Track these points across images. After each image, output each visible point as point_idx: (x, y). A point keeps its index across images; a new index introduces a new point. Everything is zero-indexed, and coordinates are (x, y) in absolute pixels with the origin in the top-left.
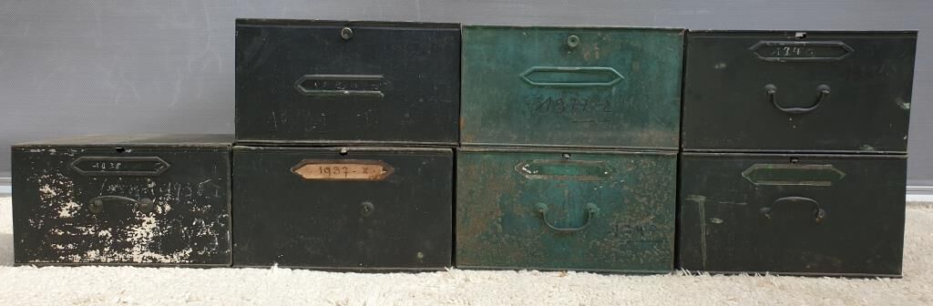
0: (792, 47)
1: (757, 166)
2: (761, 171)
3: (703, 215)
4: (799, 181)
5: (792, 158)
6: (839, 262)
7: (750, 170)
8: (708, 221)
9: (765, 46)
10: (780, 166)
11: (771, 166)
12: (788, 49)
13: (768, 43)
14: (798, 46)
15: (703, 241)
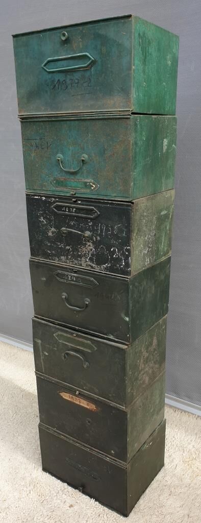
1: (60, 333)
2: (61, 335)
3: (40, 349)
4: (77, 346)
5: (73, 333)
7: (57, 334)
8: (43, 352)
10: (69, 335)
11: (65, 335)
12: (70, 277)
13: (61, 272)
14: (74, 276)
15: (42, 361)
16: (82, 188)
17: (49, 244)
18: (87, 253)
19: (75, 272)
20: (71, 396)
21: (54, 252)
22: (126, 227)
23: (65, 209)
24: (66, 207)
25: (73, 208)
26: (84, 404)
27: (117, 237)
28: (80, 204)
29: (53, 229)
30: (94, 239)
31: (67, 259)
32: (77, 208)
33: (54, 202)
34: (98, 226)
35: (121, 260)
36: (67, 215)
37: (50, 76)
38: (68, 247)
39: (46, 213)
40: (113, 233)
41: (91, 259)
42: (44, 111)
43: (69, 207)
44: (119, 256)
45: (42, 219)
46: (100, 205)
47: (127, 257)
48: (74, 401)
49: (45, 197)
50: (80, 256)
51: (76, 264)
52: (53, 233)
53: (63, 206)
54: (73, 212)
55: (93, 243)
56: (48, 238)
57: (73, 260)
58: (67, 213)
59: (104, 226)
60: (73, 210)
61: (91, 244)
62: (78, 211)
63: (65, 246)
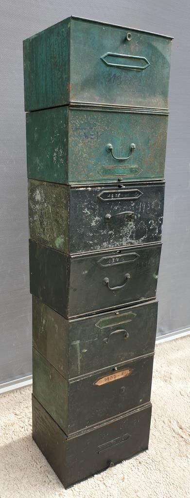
0: (115, 258)
1: (101, 320)
3: (78, 350)
4: (119, 322)
7: (99, 322)
8: (81, 352)
9: (105, 259)
10: (111, 317)
11: (107, 318)
13: (106, 258)
14: (118, 257)
15: (79, 362)
16: (128, 174)
17: (91, 235)
18: (129, 231)
19: (119, 253)
20: (106, 378)
21: (96, 241)
22: (161, 201)
23: (111, 195)
24: (111, 193)
25: (118, 193)
26: (119, 376)
27: (153, 211)
28: (125, 189)
29: (97, 218)
30: (136, 217)
31: (109, 243)
33: (101, 191)
34: (139, 205)
35: (156, 229)
36: (111, 202)
37: (108, 69)
38: (110, 232)
39: (91, 204)
40: (151, 208)
41: (131, 237)
42: (98, 102)
43: (114, 193)
44: (154, 226)
46: (142, 186)
47: (160, 226)
48: (110, 381)
49: (91, 187)
50: (121, 237)
51: (117, 246)
52: (96, 222)
53: (109, 193)
54: (118, 198)
55: (134, 222)
56: (91, 229)
57: (116, 242)
58: (113, 199)
59: (144, 205)
60: (118, 195)
61: (132, 223)
62: (122, 195)
63: (108, 232)
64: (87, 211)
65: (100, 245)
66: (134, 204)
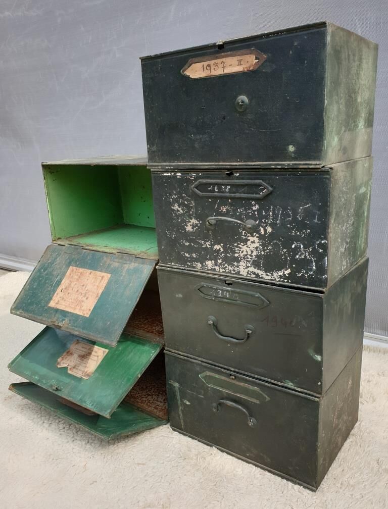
0: (223, 290)
1: (208, 373)
2: (210, 377)
3: (178, 395)
4: (236, 393)
5: (231, 375)
6: (269, 460)
7: (204, 374)
8: (182, 401)
10: (222, 378)
11: (217, 376)
12: (221, 292)
14: (227, 291)
15: (180, 413)
17: (187, 244)
18: (249, 253)
19: (229, 284)
21: (194, 255)
22: (320, 208)
23: (213, 188)
24: (214, 185)
25: (226, 185)
27: (301, 226)
28: (238, 178)
29: (194, 221)
30: (262, 231)
31: (216, 264)
32: (232, 185)
34: (268, 210)
35: (310, 262)
36: (215, 198)
38: (217, 247)
39: (183, 198)
40: (295, 219)
41: (256, 264)
43: (219, 185)
44: (305, 256)
45: (176, 207)
47: (320, 258)
49: (180, 170)
50: (238, 260)
51: (230, 272)
52: (193, 226)
53: (210, 184)
54: (226, 192)
55: (261, 237)
56: (187, 235)
57: (226, 265)
59: (278, 210)
60: (225, 188)
61: (256, 240)
62: (234, 190)
63: (212, 245)
64: (177, 207)
65: (202, 263)
66: (257, 207)
